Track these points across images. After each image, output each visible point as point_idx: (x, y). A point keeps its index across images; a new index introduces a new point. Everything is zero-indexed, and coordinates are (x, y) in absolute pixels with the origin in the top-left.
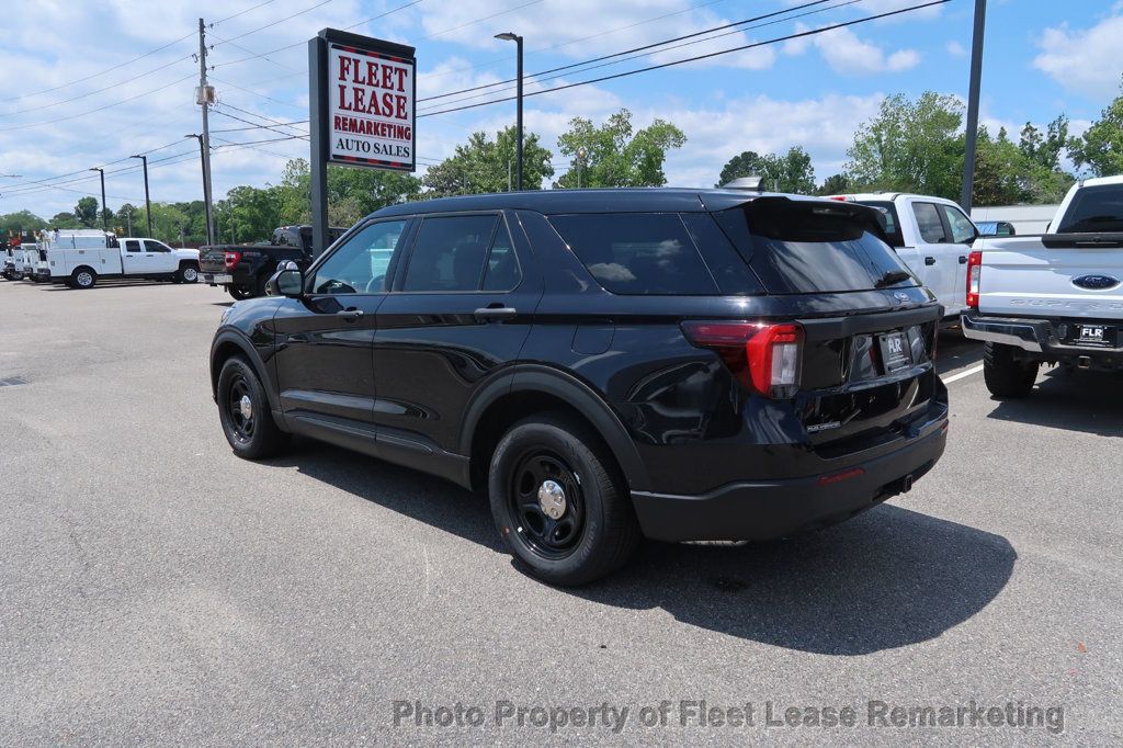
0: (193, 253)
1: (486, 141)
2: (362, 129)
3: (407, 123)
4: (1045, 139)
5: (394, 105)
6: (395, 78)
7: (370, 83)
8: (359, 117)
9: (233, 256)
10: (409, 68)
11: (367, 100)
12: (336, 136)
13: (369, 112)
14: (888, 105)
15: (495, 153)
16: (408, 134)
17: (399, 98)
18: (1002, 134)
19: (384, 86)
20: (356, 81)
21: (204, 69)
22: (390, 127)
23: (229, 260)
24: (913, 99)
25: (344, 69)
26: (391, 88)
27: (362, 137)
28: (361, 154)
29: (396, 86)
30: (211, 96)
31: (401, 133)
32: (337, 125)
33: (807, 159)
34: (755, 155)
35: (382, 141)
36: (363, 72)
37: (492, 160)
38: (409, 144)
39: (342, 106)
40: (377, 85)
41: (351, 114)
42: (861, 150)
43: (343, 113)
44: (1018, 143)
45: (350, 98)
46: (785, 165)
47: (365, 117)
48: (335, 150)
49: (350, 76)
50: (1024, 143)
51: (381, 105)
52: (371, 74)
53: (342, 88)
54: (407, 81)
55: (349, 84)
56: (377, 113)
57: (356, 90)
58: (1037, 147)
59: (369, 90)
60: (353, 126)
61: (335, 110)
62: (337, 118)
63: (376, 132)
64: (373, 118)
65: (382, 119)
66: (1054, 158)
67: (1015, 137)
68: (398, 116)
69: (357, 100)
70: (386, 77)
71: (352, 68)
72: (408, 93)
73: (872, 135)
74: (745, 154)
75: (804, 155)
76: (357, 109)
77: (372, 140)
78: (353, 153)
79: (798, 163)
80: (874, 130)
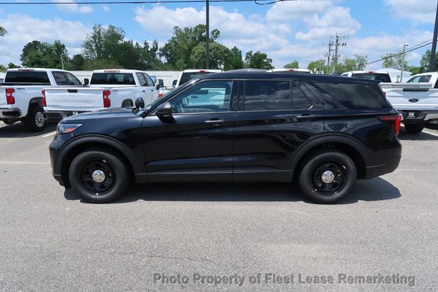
18: (137, 44)
24: (106, 27)
33: (63, 46)
34: (39, 42)
42: (88, 45)
58: (149, 49)
73: (92, 39)
74: (34, 42)
79: (60, 48)
80: (93, 37)
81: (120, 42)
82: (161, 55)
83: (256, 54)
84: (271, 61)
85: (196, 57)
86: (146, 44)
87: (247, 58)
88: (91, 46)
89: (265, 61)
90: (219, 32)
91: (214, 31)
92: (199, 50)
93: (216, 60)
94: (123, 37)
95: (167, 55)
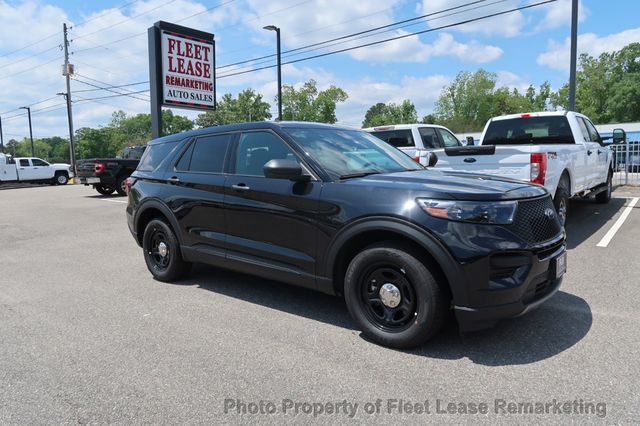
0: (64, 166)
1: (232, 99)
2: (183, 84)
3: (211, 80)
4: (539, 94)
5: (203, 69)
6: (202, 53)
7: (187, 56)
8: (181, 76)
9: (100, 166)
10: (211, 46)
11: (186, 66)
12: (167, 88)
13: (187, 73)
15: (238, 106)
16: (211, 87)
17: (205, 65)
19: (196, 58)
20: (179, 54)
21: (67, 54)
22: (200, 83)
23: (98, 168)
25: (171, 47)
26: (200, 59)
27: (184, 89)
28: (183, 100)
29: (203, 58)
30: (72, 71)
31: (207, 87)
32: (168, 81)
35: (196, 92)
36: (183, 49)
37: (236, 109)
38: (212, 94)
39: (171, 70)
40: (192, 57)
41: (176, 75)
43: (171, 74)
45: (175, 65)
46: (401, 110)
47: (185, 76)
48: (166, 97)
49: (175, 51)
50: (528, 96)
51: (194, 69)
52: (188, 50)
53: (170, 58)
54: (210, 55)
55: (175, 56)
56: (192, 74)
57: (179, 60)
59: (187, 60)
60: (178, 82)
61: (166, 72)
62: (167, 77)
63: (192, 86)
64: (190, 77)
65: (195, 78)
66: (544, 103)
68: (205, 76)
69: (180, 66)
70: (197, 52)
71: (176, 46)
72: (211, 62)
75: (411, 104)
76: (180, 72)
77: (190, 91)
78: (178, 99)
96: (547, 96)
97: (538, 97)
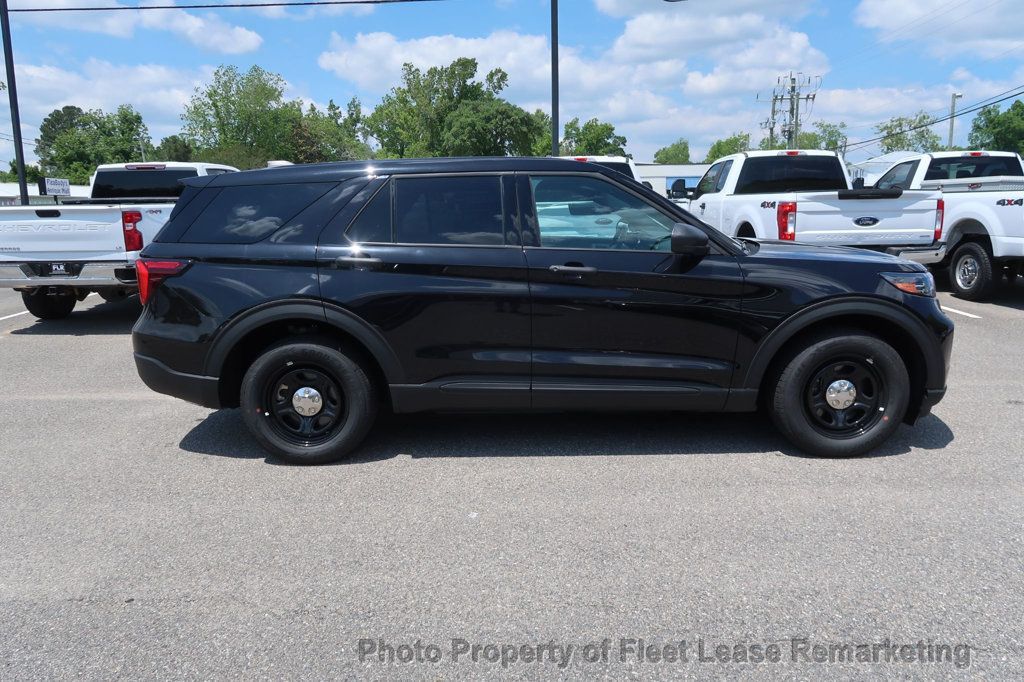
4: (347, 116)
14: (221, 73)
18: (313, 109)
24: (244, 71)
33: (138, 119)
34: (79, 110)
44: (327, 115)
46: (115, 123)
50: (331, 117)
58: (340, 121)
67: (323, 109)
73: (207, 100)
74: (66, 108)
75: (134, 114)
79: (130, 122)
80: (210, 96)
81: (273, 104)
82: (366, 134)
83: (589, 127)
84: (624, 141)
85: (456, 136)
86: (332, 107)
87: (568, 136)
88: (204, 116)
89: (610, 141)
90: (504, 76)
91: (492, 75)
92: (462, 119)
93: (502, 142)
94: (280, 94)
95: (380, 134)
96: (357, 120)
97: (345, 120)
